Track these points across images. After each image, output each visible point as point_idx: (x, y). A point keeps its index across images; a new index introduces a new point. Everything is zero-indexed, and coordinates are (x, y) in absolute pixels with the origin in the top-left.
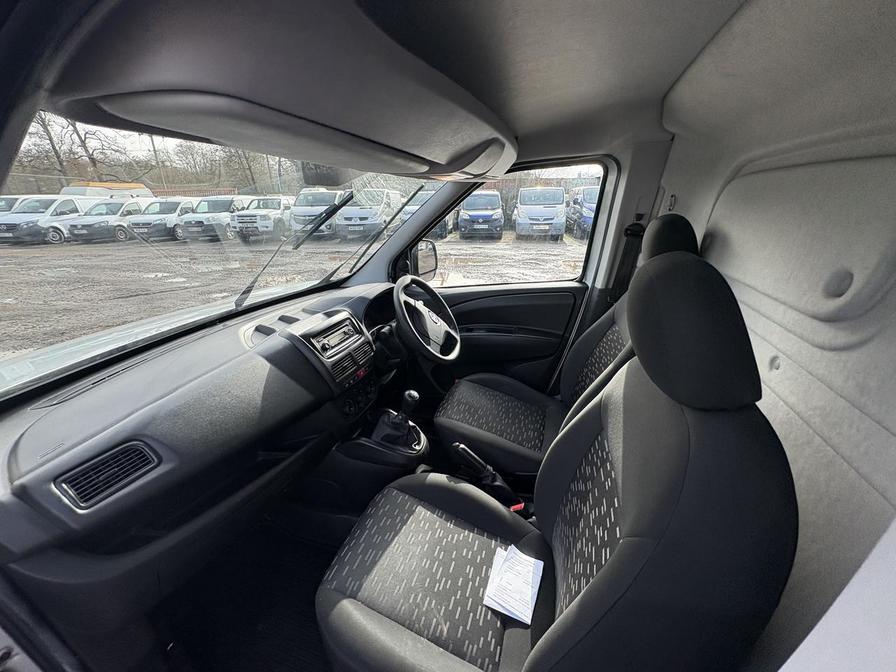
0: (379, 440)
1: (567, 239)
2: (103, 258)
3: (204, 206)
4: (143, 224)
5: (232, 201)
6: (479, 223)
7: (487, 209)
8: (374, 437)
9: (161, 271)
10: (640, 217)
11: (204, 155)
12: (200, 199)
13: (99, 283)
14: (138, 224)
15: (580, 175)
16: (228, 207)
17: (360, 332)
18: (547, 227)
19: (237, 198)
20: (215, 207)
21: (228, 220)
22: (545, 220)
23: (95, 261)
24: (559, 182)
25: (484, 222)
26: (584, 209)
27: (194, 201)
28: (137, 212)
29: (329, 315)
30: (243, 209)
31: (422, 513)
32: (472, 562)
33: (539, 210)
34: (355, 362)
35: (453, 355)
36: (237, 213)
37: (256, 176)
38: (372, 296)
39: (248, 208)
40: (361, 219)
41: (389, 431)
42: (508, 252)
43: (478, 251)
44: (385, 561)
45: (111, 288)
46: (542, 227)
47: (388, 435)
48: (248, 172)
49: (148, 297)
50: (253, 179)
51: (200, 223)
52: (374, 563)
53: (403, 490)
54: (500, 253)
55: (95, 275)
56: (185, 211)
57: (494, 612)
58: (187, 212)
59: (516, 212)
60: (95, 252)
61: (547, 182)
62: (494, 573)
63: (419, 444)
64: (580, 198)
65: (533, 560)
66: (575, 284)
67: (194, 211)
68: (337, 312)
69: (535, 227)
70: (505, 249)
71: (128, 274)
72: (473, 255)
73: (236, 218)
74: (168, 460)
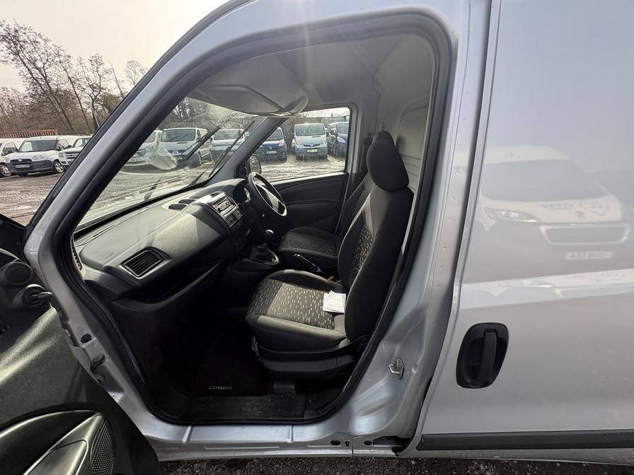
0: (255, 259)
1: (330, 158)
3: (28, 146)
5: (57, 141)
6: (269, 150)
7: (274, 140)
8: (251, 257)
10: (370, 134)
11: (11, 101)
12: (24, 139)
15: (332, 115)
16: (54, 146)
17: (234, 204)
18: (316, 151)
19: (61, 138)
20: (39, 147)
21: (57, 157)
22: (314, 146)
24: (319, 120)
25: (273, 149)
26: (338, 137)
27: (17, 142)
29: (213, 195)
30: (69, 147)
31: (285, 285)
32: (315, 299)
33: (309, 139)
34: (235, 218)
35: (285, 214)
36: (63, 151)
37: (71, 119)
38: (235, 185)
39: (74, 147)
40: (180, 151)
41: (258, 253)
42: (293, 169)
43: (272, 169)
44: (274, 302)
46: (313, 151)
47: (258, 256)
48: (62, 115)
50: (69, 122)
51: (25, 161)
52: (270, 304)
53: (272, 278)
54: (288, 169)
56: (8, 151)
57: (328, 312)
58: (10, 152)
59: (294, 141)
61: (311, 120)
62: (324, 301)
63: (275, 259)
64: (335, 129)
65: (341, 294)
66: (342, 173)
67: (17, 151)
68: (217, 194)
69: (308, 151)
70: (291, 167)
72: (269, 172)
73: (64, 155)
74: (166, 259)
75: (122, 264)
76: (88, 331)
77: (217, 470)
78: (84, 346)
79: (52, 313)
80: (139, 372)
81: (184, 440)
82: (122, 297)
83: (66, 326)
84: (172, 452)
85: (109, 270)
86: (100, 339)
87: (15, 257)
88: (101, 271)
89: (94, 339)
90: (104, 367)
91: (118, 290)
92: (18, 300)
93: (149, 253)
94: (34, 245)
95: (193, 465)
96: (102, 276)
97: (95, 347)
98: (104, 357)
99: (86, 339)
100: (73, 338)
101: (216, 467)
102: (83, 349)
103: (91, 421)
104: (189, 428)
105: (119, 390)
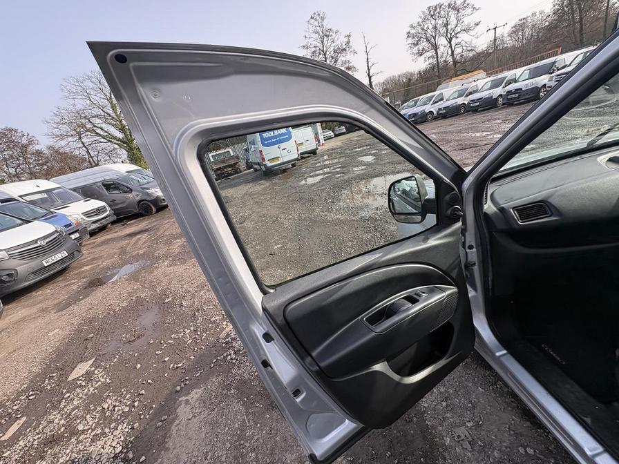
2: (452, 126)
3: (526, 75)
4: (477, 100)
5: (555, 62)
9: (485, 131)
13: (450, 141)
14: (474, 100)
16: (549, 69)
19: (559, 58)
20: (535, 73)
21: (546, 82)
23: (449, 129)
27: (517, 72)
28: (476, 91)
30: (565, 67)
36: (555, 73)
39: (569, 65)
45: (456, 144)
49: (477, 148)
55: (448, 137)
56: (509, 83)
58: (511, 83)
60: (448, 123)
67: (515, 81)
71: (465, 135)
73: (554, 78)
74: (555, 216)
75: (513, 208)
76: (473, 244)
77: (512, 402)
78: (468, 250)
79: (459, 224)
80: (490, 288)
81: (498, 354)
82: (501, 232)
83: (464, 235)
84: (486, 353)
85: (502, 210)
86: (477, 251)
87: (456, 188)
88: (497, 208)
89: (474, 250)
90: (472, 269)
91: (501, 226)
92: (449, 211)
93: (541, 206)
94: (468, 183)
95: (498, 380)
96: (495, 213)
97: (473, 255)
98: (475, 264)
99: (471, 247)
100: (464, 244)
101: (513, 400)
102: (466, 252)
103: (451, 289)
104: (505, 352)
105: (475, 289)
